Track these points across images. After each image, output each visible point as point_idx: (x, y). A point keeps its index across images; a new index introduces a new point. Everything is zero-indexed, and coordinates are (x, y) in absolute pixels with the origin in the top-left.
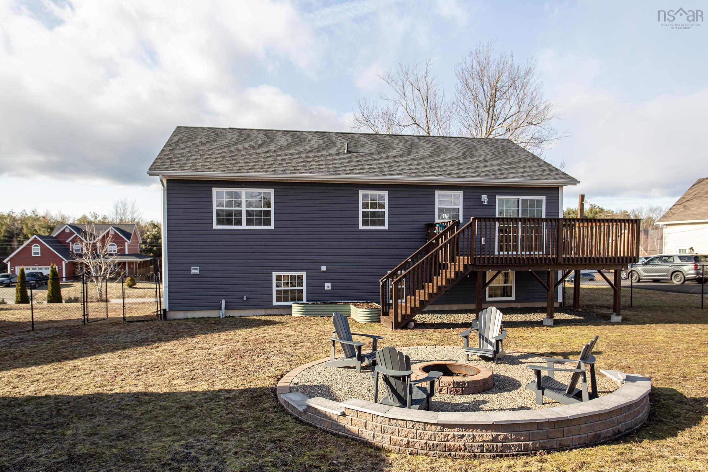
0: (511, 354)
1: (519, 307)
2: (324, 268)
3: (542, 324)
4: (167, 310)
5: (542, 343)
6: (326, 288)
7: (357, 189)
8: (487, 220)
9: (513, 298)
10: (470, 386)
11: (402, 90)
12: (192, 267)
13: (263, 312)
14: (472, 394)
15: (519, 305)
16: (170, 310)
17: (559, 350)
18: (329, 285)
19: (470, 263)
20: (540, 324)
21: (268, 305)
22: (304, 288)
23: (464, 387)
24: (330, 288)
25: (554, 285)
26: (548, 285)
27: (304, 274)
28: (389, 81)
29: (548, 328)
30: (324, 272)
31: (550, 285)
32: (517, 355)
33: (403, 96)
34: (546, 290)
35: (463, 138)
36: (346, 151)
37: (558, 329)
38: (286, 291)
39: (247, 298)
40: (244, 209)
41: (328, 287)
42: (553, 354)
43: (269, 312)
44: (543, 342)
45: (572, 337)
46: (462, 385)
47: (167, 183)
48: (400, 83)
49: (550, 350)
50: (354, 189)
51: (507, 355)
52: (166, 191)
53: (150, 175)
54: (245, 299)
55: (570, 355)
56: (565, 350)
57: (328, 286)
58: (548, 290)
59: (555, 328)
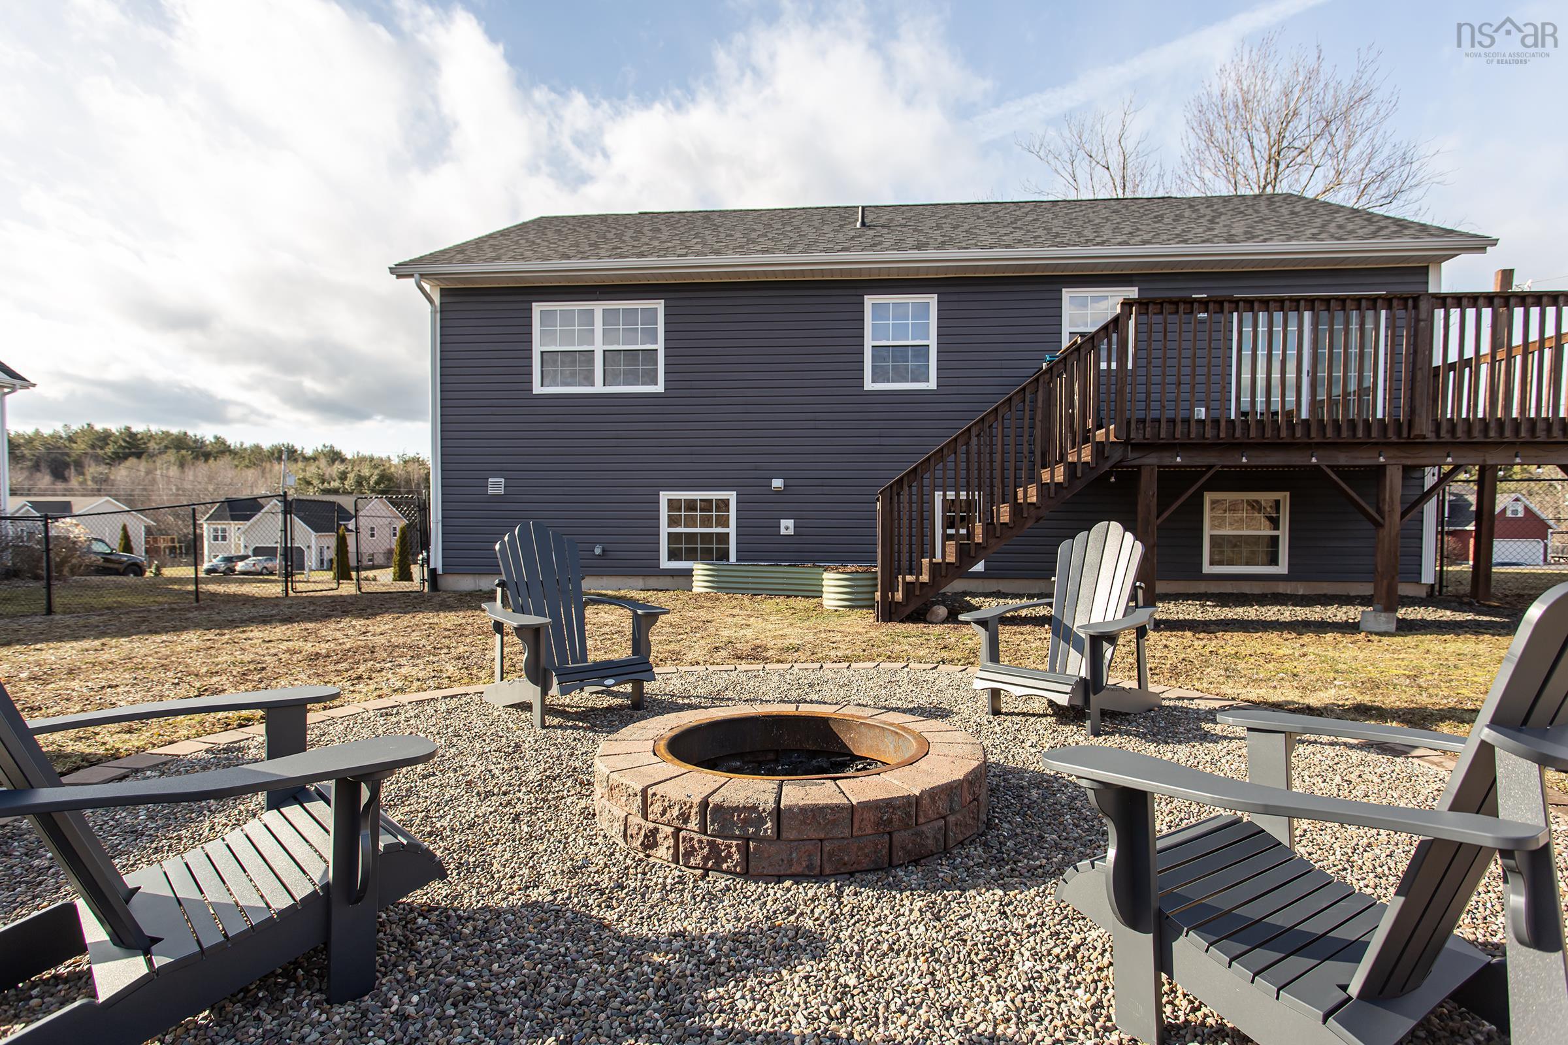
0: (1185, 703)
1: (1301, 592)
2: (777, 483)
3: (1358, 628)
4: (440, 571)
5: (1332, 675)
6: (783, 532)
7: (860, 292)
8: (1167, 308)
9: (1282, 568)
10: (788, 834)
11: (1070, 169)
12: (490, 480)
13: (639, 582)
14: (798, 878)
15: (1301, 589)
16: (445, 572)
17: (1393, 700)
18: (790, 523)
19: (1112, 438)
20: (1349, 628)
21: (647, 569)
22: (732, 530)
23: (756, 837)
24: (791, 532)
25: (1398, 510)
26: (1379, 511)
27: (732, 496)
28: (1042, 154)
29: (1374, 638)
30: (778, 492)
31: (1387, 508)
32: (1203, 705)
33: (1071, 181)
34: (1373, 527)
35: (1170, 197)
36: (858, 225)
37: (1411, 640)
38: (691, 537)
39: (604, 551)
40: (599, 347)
41: (787, 528)
42: (1362, 711)
43: (653, 582)
44: (1336, 671)
45: (1461, 664)
46: (746, 822)
47: (441, 296)
48: (1066, 156)
49: (1353, 697)
50: (853, 292)
51: (1166, 703)
52: (438, 315)
53: (399, 276)
54: (598, 551)
55: (1442, 719)
56: (1424, 699)
57: (787, 526)
58: (1378, 525)
59: (1399, 639)
